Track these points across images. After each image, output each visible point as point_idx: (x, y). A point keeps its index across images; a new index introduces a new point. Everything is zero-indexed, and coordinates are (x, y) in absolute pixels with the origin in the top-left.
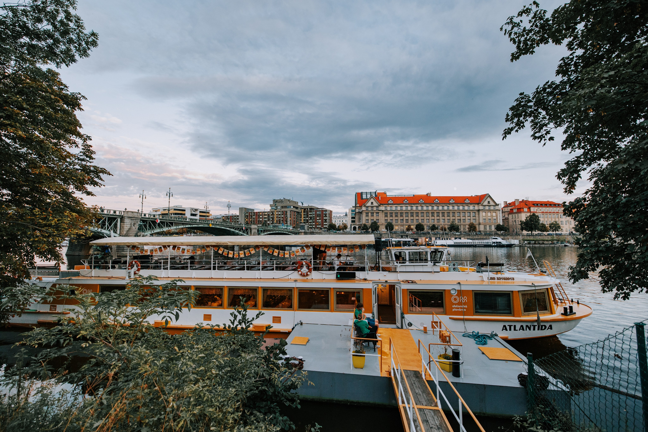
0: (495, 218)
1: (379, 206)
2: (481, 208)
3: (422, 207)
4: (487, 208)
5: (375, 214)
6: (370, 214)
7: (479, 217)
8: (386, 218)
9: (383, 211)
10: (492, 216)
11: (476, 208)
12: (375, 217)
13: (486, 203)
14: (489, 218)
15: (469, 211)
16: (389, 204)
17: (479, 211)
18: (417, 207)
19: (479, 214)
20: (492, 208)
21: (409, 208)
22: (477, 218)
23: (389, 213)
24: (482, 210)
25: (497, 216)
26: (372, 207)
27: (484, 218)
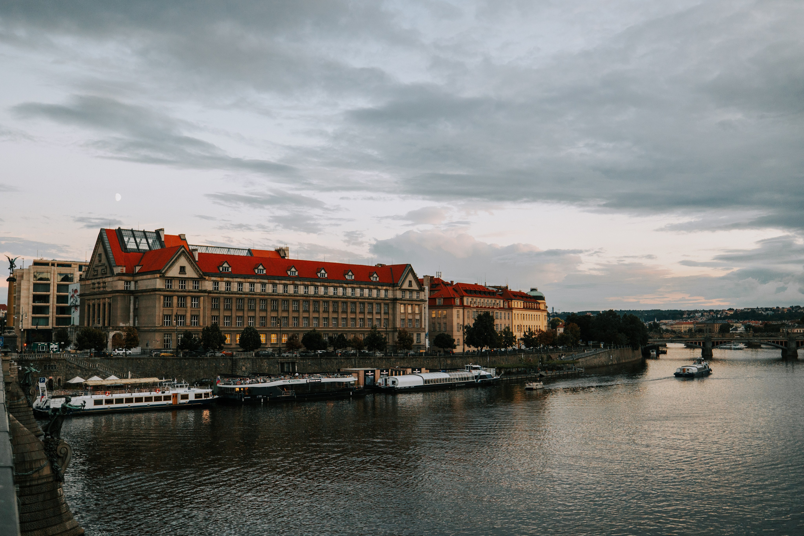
0: (418, 317)
1: (201, 278)
2: (399, 295)
3: (296, 286)
4: (407, 296)
5: (189, 300)
6: (175, 300)
7: (394, 315)
8: (216, 313)
9: (210, 292)
10: (413, 313)
11: (390, 295)
12: (189, 309)
13: (406, 286)
14: (410, 317)
15: (378, 301)
16: (222, 275)
17: (395, 300)
18: (285, 285)
19: (394, 309)
20: (415, 296)
21: (269, 288)
22: (391, 317)
23: (222, 300)
24: (401, 299)
25: (420, 314)
26: (183, 280)
27: (403, 317)
